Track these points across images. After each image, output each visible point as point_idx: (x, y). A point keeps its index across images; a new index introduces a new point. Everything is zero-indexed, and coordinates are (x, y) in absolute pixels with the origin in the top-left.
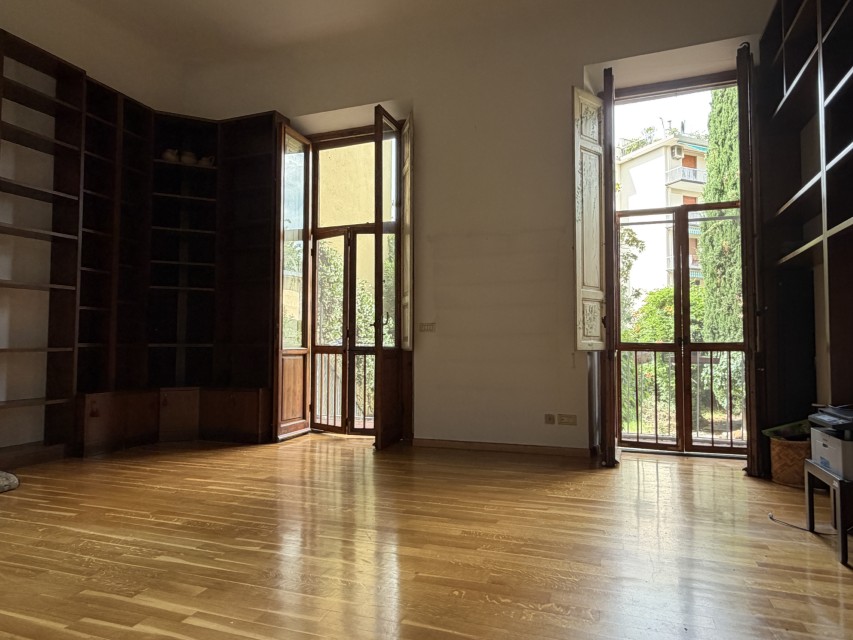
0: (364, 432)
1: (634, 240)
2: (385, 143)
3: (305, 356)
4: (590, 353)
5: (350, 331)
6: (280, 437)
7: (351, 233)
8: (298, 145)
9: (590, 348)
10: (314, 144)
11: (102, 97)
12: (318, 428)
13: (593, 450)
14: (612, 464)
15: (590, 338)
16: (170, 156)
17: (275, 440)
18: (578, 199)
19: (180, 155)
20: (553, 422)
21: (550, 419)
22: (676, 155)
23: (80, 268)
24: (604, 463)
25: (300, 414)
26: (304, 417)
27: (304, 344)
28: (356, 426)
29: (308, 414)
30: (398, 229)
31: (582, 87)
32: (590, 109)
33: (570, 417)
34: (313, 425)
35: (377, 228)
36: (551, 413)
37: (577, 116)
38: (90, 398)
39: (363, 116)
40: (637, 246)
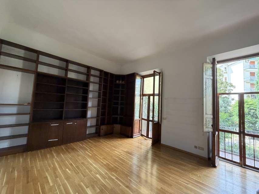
0: (150, 138)
1: (232, 85)
2: (156, 77)
3: (140, 120)
4: (209, 132)
5: (148, 117)
6: (134, 137)
7: (149, 96)
8: (140, 78)
9: (208, 131)
10: (143, 77)
11: (106, 74)
12: (142, 135)
13: (209, 159)
14: (214, 166)
15: (208, 128)
16: (118, 82)
17: (132, 138)
18: (204, 92)
19: (119, 81)
20: (197, 148)
21: (196, 147)
22: (247, 62)
23: (101, 103)
24: (212, 165)
25: (138, 132)
26: (139, 133)
27: (140, 118)
28: (149, 137)
29: (140, 132)
30: (159, 95)
31: (206, 62)
32: (209, 68)
33: (202, 148)
34: (141, 134)
35: (154, 95)
36: (196, 146)
37: (204, 70)
38: (101, 126)
39: (151, 72)
40: (233, 87)
